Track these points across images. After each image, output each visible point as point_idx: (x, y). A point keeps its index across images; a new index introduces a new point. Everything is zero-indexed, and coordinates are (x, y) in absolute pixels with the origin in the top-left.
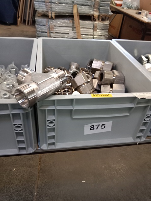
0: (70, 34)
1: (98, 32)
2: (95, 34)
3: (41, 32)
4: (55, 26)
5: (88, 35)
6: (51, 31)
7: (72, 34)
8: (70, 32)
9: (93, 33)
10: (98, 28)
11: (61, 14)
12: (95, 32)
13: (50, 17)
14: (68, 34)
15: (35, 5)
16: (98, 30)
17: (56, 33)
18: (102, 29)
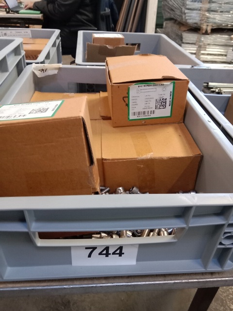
0: (228, 56)
4: (209, 44)
6: (202, 52)
7: (230, 56)
8: (228, 52)
11: (220, 27)
13: (204, 32)
14: (226, 55)
15: (187, 15)
17: (208, 54)
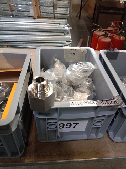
1: (58, 11)
2: (55, 12)
3: (3, 10)
5: (49, 13)
9: (54, 12)
10: (58, 6)
12: (55, 11)
16: (58, 9)
18: (62, 8)
